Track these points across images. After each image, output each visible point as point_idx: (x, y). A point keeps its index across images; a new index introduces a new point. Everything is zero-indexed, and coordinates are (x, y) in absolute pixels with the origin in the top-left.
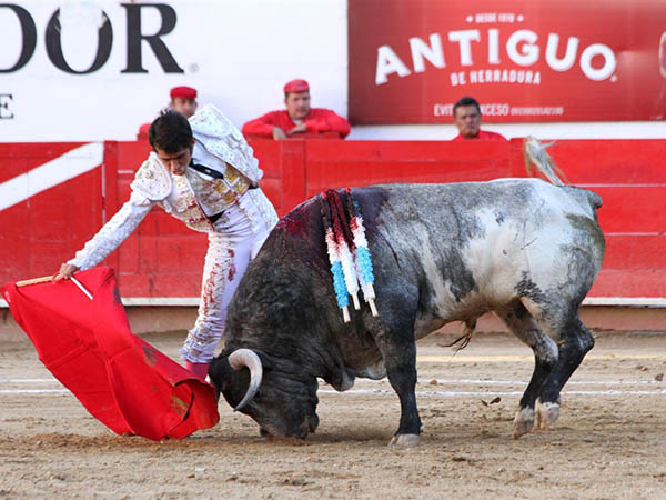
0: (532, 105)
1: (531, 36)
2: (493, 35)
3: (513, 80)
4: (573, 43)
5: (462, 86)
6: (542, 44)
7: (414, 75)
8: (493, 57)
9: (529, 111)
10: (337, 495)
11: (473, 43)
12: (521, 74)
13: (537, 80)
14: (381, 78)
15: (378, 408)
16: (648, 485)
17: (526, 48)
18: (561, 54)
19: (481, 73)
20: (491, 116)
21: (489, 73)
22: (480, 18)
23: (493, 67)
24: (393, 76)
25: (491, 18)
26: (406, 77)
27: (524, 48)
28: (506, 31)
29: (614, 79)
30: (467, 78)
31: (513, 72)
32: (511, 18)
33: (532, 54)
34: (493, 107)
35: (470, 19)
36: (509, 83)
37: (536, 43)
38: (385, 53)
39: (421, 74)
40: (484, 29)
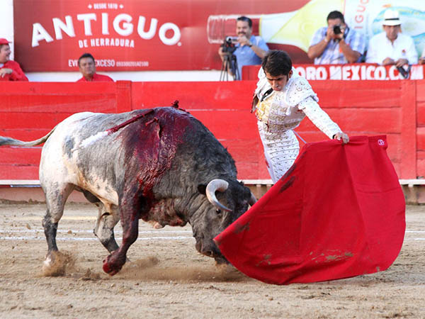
0: (129, 60)
1: (128, 18)
2: (105, 16)
3: (117, 45)
4: (154, 22)
5: (86, 48)
6: (135, 23)
7: (56, 41)
8: (105, 31)
9: (127, 64)
10: (10, 302)
11: (92, 22)
12: (122, 41)
13: (132, 44)
14: (35, 43)
15: (35, 248)
16: (203, 294)
17: (125, 25)
18: (147, 29)
19: (97, 40)
20: (104, 67)
21: (102, 40)
22: (96, 6)
23: (105, 37)
24: (42, 42)
25: (103, 6)
26: (51, 43)
27: (124, 25)
28: (112, 15)
29: (180, 44)
30: (89, 43)
31: (117, 40)
32: (116, 6)
33: (129, 29)
34: (105, 61)
35: (90, 7)
36: (115, 46)
37: (131, 22)
38: (37, 27)
39: (60, 40)
40: (99, 13)
